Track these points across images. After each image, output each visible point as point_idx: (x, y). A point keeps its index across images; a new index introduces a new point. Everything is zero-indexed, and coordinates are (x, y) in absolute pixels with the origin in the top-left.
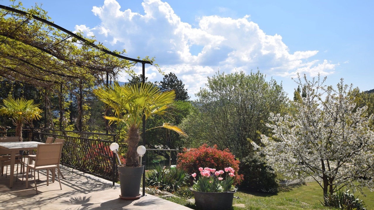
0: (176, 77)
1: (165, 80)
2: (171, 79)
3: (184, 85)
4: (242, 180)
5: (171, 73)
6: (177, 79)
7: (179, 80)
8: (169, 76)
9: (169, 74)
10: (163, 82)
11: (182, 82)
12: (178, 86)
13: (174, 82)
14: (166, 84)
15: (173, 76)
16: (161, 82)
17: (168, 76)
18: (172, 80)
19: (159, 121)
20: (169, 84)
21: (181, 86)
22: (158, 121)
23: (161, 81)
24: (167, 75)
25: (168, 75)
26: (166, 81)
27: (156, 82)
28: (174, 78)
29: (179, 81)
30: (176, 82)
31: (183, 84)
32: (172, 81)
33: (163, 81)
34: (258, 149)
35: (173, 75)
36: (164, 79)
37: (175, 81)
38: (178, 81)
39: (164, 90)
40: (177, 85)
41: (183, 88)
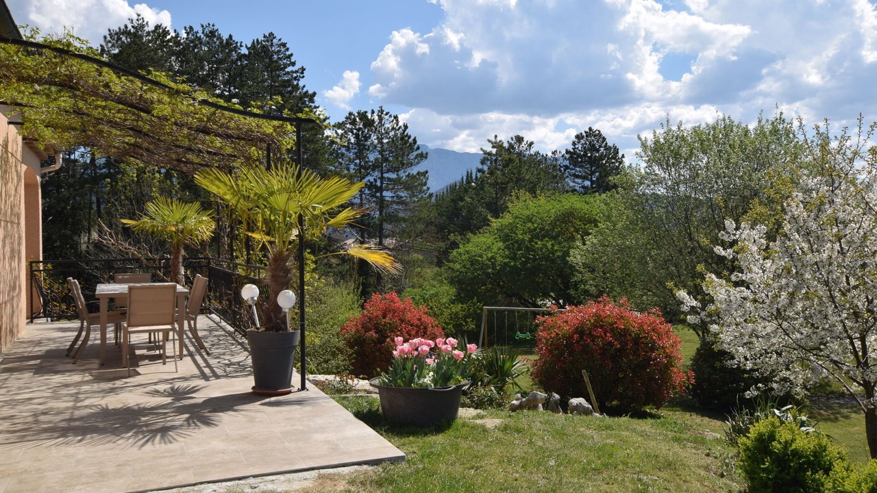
0: (604, 139)
1: (577, 146)
2: (590, 143)
3: (623, 156)
4: (692, 384)
5: (590, 129)
6: (606, 144)
7: (610, 144)
8: (587, 136)
9: (586, 132)
10: (572, 151)
11: (618, 149)
12: (608, 158)
13: (598, 151)
14: (579, 156)
15: (595, 136)
16: (567, 152)
17: (583, 137)
18: (594, 145)
19: (539, 243)
20: (585, 155)
21: (615, 158)
22: (536, 243)
23: (566, 150)
24: (581, 134)
25: (584, 134)
26: (580, 148)
27: (556, 151)
28: (598, 141)
29: (610, 148)
30: (602, 149)
31: (620, 155)
32: (593, 148)
33: (570, 148)
34: (692, 307)
35: (597, 132)
36: (574, 144)
37: (600, 147)
38: (607, 148)
39: (574, 169)
40: (605, 156)
41: (621, 163)
